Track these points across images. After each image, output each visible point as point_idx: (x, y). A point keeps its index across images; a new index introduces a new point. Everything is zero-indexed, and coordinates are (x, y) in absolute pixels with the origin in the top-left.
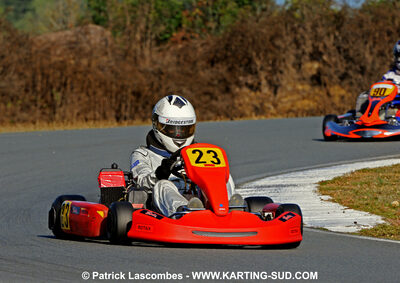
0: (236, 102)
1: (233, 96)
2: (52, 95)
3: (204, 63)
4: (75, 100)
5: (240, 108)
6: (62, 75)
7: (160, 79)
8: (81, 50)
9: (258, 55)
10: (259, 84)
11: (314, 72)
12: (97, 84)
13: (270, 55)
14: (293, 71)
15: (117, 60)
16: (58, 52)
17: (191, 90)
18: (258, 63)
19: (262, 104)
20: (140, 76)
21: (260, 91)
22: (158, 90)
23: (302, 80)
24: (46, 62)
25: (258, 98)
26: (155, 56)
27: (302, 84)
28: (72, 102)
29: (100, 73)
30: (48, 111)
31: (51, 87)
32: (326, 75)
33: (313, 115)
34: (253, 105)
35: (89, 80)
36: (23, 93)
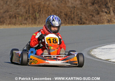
0: (102, 18)
1: (101, 16)
2: (35, 15)
3: (90, 4)
4: (44, 16)
5: (103, 20)
6: (39, 7)
7: (74, 9)
9: (110, 1)
10: (110, 12)
12: (52, 11)
13: (114, 2)
15: (59, 2)
17: (85, 13)
18: (109, 4)
19: (111, 19)
20: (67, 8)
21: (110, 14)
22: (73, 13)
24: (33, 3)
25: (109, 17)
26: (73, 1)
29: (53, 7)
30: (34, 20)
31: (35, 12)
34: (108, 20)
35: (49, 9)
36: (25, 14)
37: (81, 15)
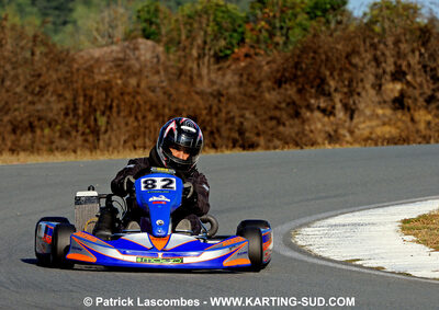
1: (303, 122)
2: (96, 120)
3: (270, 84)
4: (122, 125)
5: (311, 135)
6: (107, 96)
7: (220, 101)
8: (129, 68)
9: (331, 74)
10: (334, 108)
11: (397, 95)
12: (148, 107)
13: (346, 75)
14: (372, 92)
15: (170, 80)
16: (103, 70)
17: (255, 114)
18: (332, 83)
19: (336, 131)
20: (197, 97)
21: (334, 115)
22: (216, 114)
23: (383, 103)
24: (88, 82)
25: (332, 124)
26: (213, 76)
27: (382, 108)
28: (119, 128)
29: (151, 94)
30: (91, 138)
31: (95, 110)
32: (410, 97)
33: (396, 144)
34: (326, 132)
35: (138, 102)
36: (62, 117)
37: (242, 120)
